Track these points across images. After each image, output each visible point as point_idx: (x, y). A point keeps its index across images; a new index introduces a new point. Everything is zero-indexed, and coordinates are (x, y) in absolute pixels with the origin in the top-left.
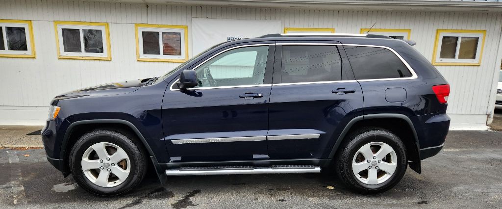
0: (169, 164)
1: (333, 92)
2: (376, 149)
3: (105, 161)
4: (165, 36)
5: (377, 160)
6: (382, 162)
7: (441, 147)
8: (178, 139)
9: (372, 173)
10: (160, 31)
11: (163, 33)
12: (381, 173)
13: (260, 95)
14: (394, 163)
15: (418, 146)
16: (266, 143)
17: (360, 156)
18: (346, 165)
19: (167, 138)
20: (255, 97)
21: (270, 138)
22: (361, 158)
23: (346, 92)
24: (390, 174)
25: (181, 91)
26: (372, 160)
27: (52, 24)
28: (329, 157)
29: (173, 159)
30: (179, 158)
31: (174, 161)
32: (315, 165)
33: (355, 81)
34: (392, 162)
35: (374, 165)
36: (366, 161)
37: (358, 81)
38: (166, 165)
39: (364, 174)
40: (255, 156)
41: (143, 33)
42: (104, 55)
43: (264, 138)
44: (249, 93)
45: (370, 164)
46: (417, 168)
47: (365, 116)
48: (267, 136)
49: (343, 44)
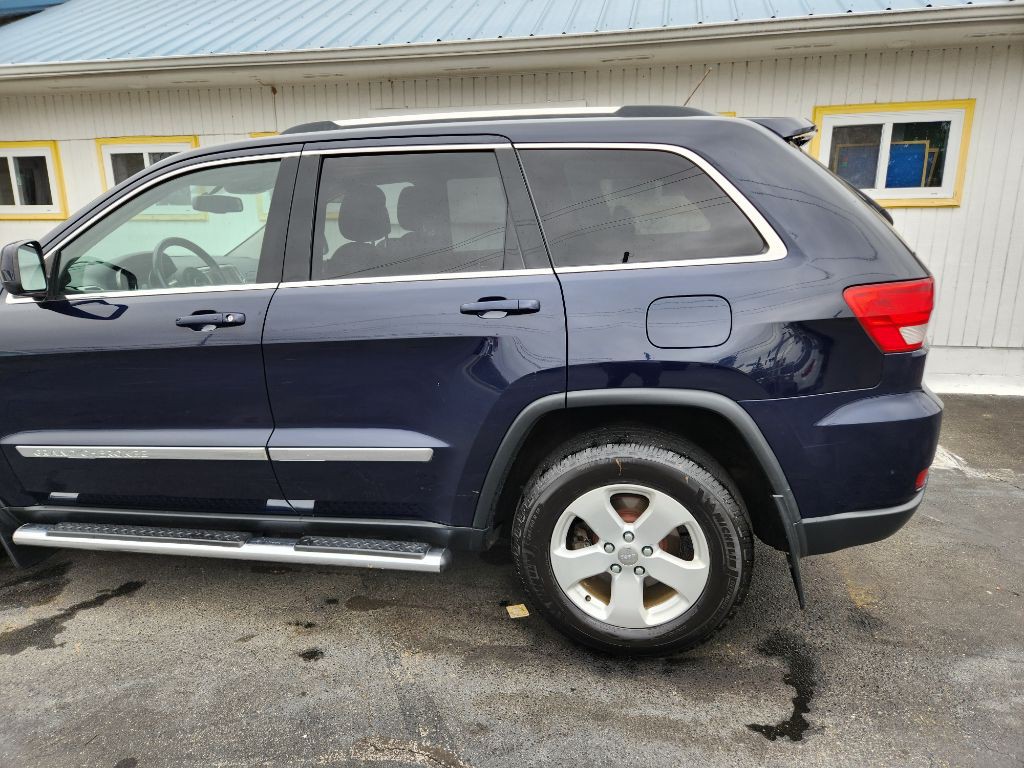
1: (463, 312)
5: (637, 545)
6: (659, 553)
7: (907, 515)
9: (626, 588)
12: (655, 591)
13: (230, 318)
14: (701, 563)
15: (787, 508)
16: (268, 467)
17: (578, 527)
18: (529, 557)
21: (280, 454)
23: (511, 312)
24: (684, 598)
25: (41, 306)
26: (621, 544)
28: (474, 524)
32: (431, 541)
33: (547, 271)
34: (696, 557)
35: (630, 562)
36: (599, 547)
37: (558, 270)
43: (257, 453)
44: (203, 312)
45: (613, 557)
47: (572, 395)
48: (267, 448)
49: (516, 146)
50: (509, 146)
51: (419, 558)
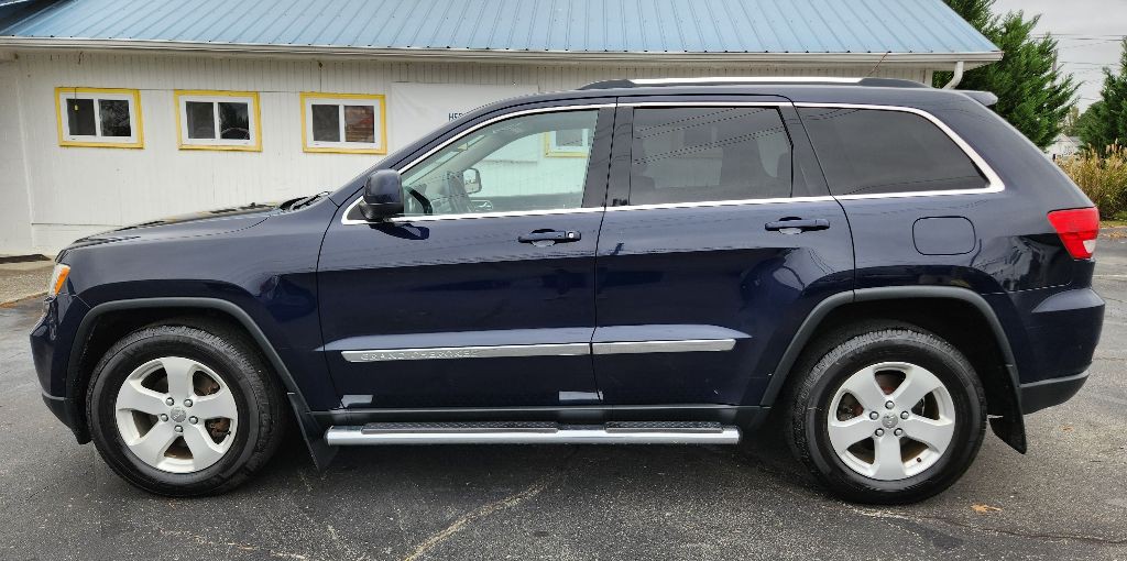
0: (339, 413)
1: (768, 229)
2: (891, 381)
3: (179, 404)
4: (348, 111)
5: (896, 411)
6: (912, 417)
7: (1085, 379)
8: (359, 350)
9: (888, 448)
10: (341, 103)
11: (346, 107)
12: (910, 448)
13: (571, 236)
14: (947, 420)
15: (1014, 375)
16: (591, 359)
17: (848, 400)
19: (332, 347)
20: (557, 241)
21: (600, 349)
22: (851, 407)
23: (805, 229)
24: (936, 450)
25: (372, 226)
26: (883, 412)
27: (171, 94)
28: (762, 403)
29: (347, 400)
30: (367, 399)
31: (351, 407)
32: (725, 422)
33: (830, 198)
34: (941, 416)
35: (890, 425)
36: (865, 417)
37: (838, 197)
38: (331, 416)
39: (865, 449)
40: (564, 396)
41: (314, 107)
42: (251, 143)
43: (584, 348)
44: (543, 231)
45: (878, 423)
46: (1014, 435)
47: (857, 291)
48: (591, 344)
49: (796, 104)
50: (790, 104)
51: (719, 432)
